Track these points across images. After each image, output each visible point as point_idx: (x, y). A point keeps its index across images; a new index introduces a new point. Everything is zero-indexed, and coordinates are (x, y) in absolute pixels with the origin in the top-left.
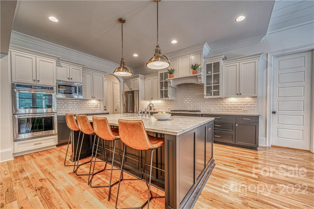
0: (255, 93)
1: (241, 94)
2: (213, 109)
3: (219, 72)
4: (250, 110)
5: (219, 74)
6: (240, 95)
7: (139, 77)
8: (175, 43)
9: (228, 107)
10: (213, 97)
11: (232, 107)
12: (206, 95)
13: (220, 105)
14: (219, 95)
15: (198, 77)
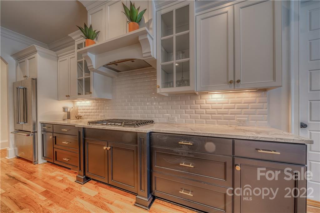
0: (274, 79)
1: (239, 81)
2: (178, 118)
3: (189, 57)
4: (251, 120)
5: (189, 61)
6: (236, 84)
7: (36, 51)
9: (206, 114)
10: (175, 89)
11: (215, 114)
12: (161, 87)
13: (190, 108)
14: (189, 85)
15: (140, 39)
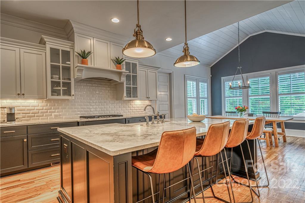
1: (149, 98)
5: (136, 76)
8: (117, 22)
12: (126, 97)
14: (137, 97)
